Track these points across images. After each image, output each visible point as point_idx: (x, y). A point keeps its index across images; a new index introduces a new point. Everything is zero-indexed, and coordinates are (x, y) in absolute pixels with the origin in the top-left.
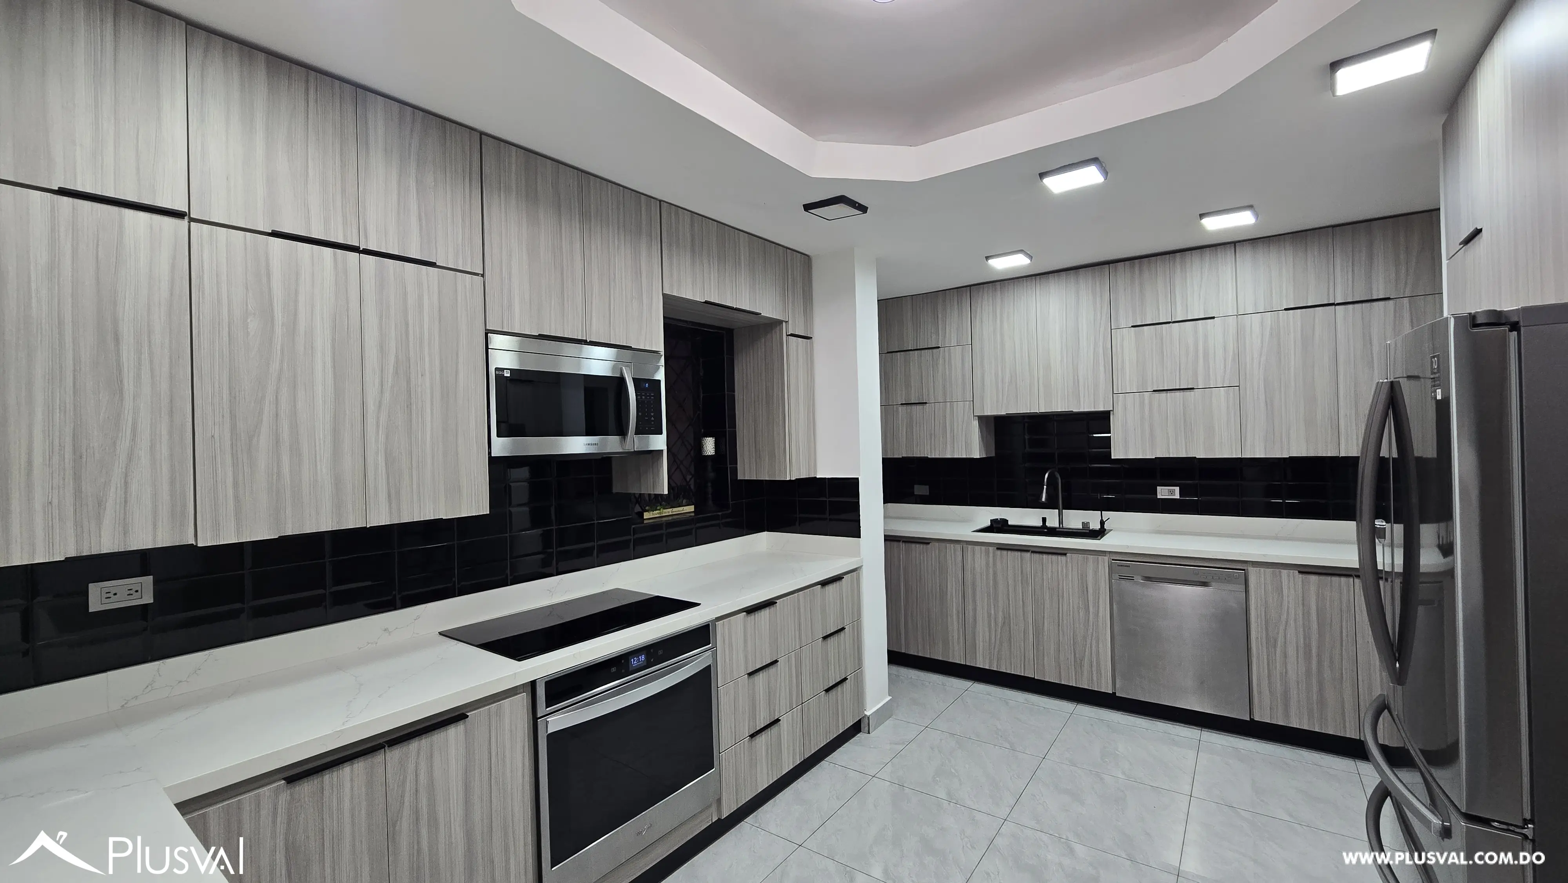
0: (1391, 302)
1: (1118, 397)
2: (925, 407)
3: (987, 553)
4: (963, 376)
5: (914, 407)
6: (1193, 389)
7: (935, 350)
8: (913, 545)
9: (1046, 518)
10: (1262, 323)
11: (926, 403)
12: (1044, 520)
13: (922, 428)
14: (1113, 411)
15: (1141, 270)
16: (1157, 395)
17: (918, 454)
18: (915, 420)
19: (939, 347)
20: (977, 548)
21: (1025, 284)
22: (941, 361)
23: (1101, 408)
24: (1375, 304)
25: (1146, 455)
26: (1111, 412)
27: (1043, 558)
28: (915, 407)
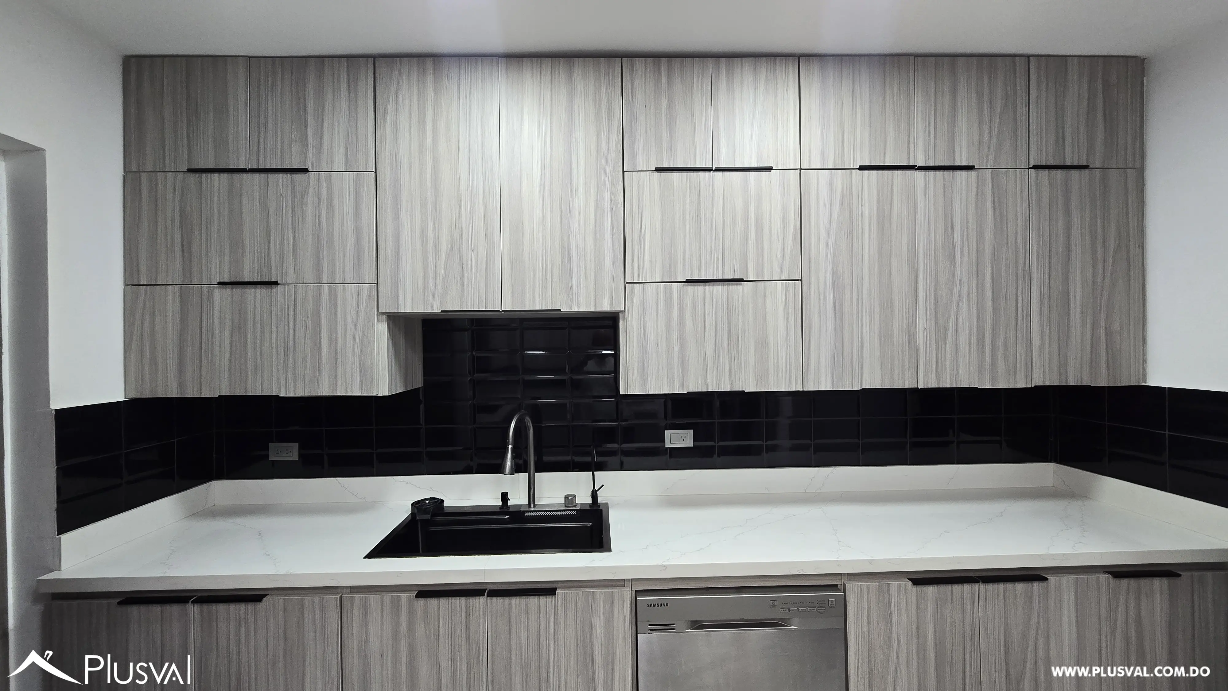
0: (973, 173)
1: (633, 289)
2: (274, 290)
3: (396, 606)
4: (358, 231)
5: (250, 292)
6: (741, 280)
7: (298, 177)
8: (222, 608)
9: (508, 493)
10: (831, 184)
11: (276, 283)
12: (505, 497)
13: (267, 334)
14: (624, 312)
15: (669, 77)
16: (691, 288)
17: (255, 389)
18: (250, 315)
19: (306, 171)
20: (374, 599)
21: (480, 72)
22: (310, 199)
23: (606, 307)
24: (958, 173)
25: (674, 390)
26: (621, 315)
27: (510, 604)
28: (253, 290)
